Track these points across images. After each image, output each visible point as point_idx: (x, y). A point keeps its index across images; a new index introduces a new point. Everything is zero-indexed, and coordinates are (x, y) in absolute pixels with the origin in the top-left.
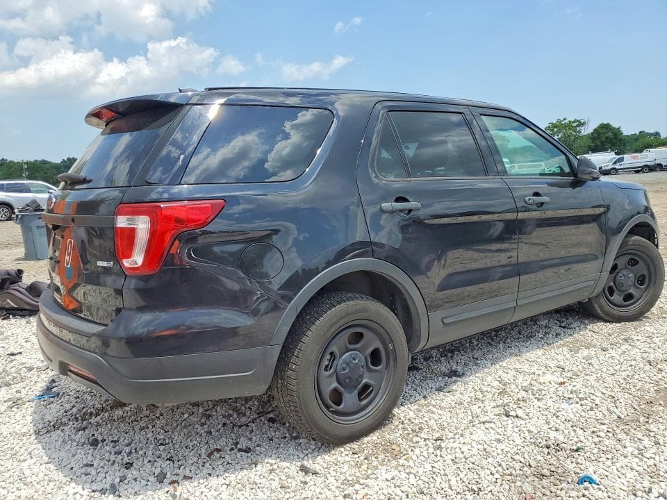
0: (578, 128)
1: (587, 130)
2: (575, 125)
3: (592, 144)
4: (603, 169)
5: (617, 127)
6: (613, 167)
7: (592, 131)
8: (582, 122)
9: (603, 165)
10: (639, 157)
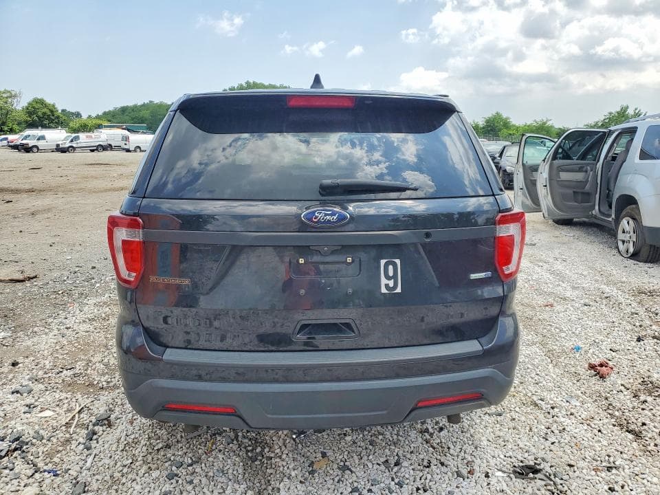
0: (10, 100)
1: (20, 104)
2: (5, 95)
3: (29, 119)
4: (61, 146)
5: (52, 103)
6: (70, 145)
7: (27, 105)
8: (13, 93)
9: (60, 143)
10: (93, 136)
